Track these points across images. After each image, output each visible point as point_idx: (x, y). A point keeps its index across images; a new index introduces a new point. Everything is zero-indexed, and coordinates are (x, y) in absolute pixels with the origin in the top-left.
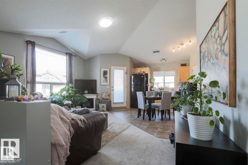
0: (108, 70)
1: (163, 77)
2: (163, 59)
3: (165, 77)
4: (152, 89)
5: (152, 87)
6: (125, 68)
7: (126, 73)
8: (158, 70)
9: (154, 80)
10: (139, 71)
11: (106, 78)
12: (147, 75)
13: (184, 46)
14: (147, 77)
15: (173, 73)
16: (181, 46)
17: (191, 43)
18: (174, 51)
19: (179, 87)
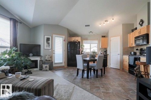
0: (50, 37)
1: (89, 44)
2: (91, 32)
3: (91, 44)
4: (83, 53)
5: (82, 51)
6: (64, 37)
7: (64, 40)
8: (86, 39)
9: (84, 46)
10: (74, 39)
11: (49, 43)
12: (79, 42)
13: (108, 22)
14: (79, 44)
15: (97, 42)
16: (105, 23)
17: (113, 21)
18: (100, 26)
19: (100, 51)
